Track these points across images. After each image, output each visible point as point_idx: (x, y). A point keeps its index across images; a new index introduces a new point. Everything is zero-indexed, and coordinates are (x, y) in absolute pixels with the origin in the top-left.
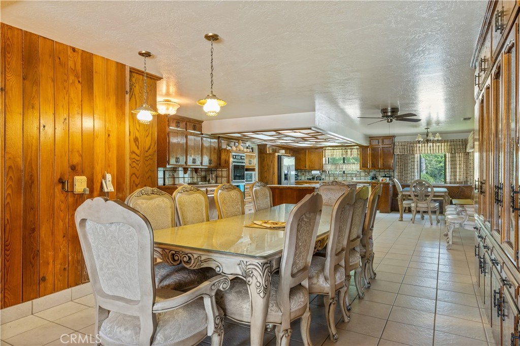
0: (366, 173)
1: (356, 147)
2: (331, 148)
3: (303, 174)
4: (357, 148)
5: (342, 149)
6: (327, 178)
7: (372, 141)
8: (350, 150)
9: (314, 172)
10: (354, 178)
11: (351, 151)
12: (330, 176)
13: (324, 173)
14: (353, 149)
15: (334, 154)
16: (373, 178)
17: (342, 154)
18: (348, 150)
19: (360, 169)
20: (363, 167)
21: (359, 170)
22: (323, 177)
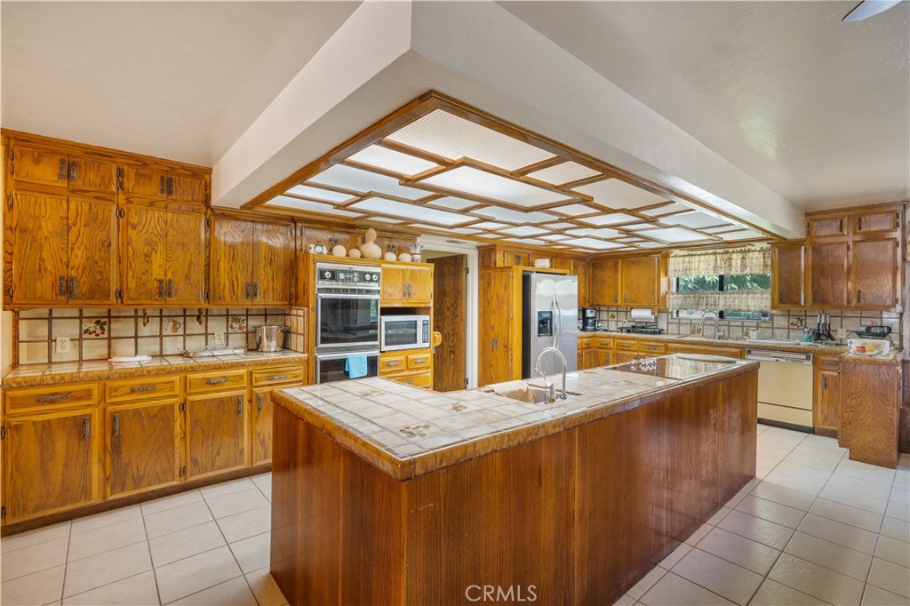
0: (794, 320)
1: (758, 246)
2: (685, 253)
3: (613, 317)
4: (762, 250)
5: (715, 254)
6: (673, 328)
7: (815, 224)
8: (740, 256)
9: (636, 313)
10: (753, 334)
11: (743, 258)
12: (679, 323)
13: (664, 315)
14: (749, 251)
15: (693, 266)
16: (818, 336)
17: (716, 267)
18: (734, 256)
19: (773, 307)
20: (781, 301)
21: (768, 309)
22: (662, 325)
